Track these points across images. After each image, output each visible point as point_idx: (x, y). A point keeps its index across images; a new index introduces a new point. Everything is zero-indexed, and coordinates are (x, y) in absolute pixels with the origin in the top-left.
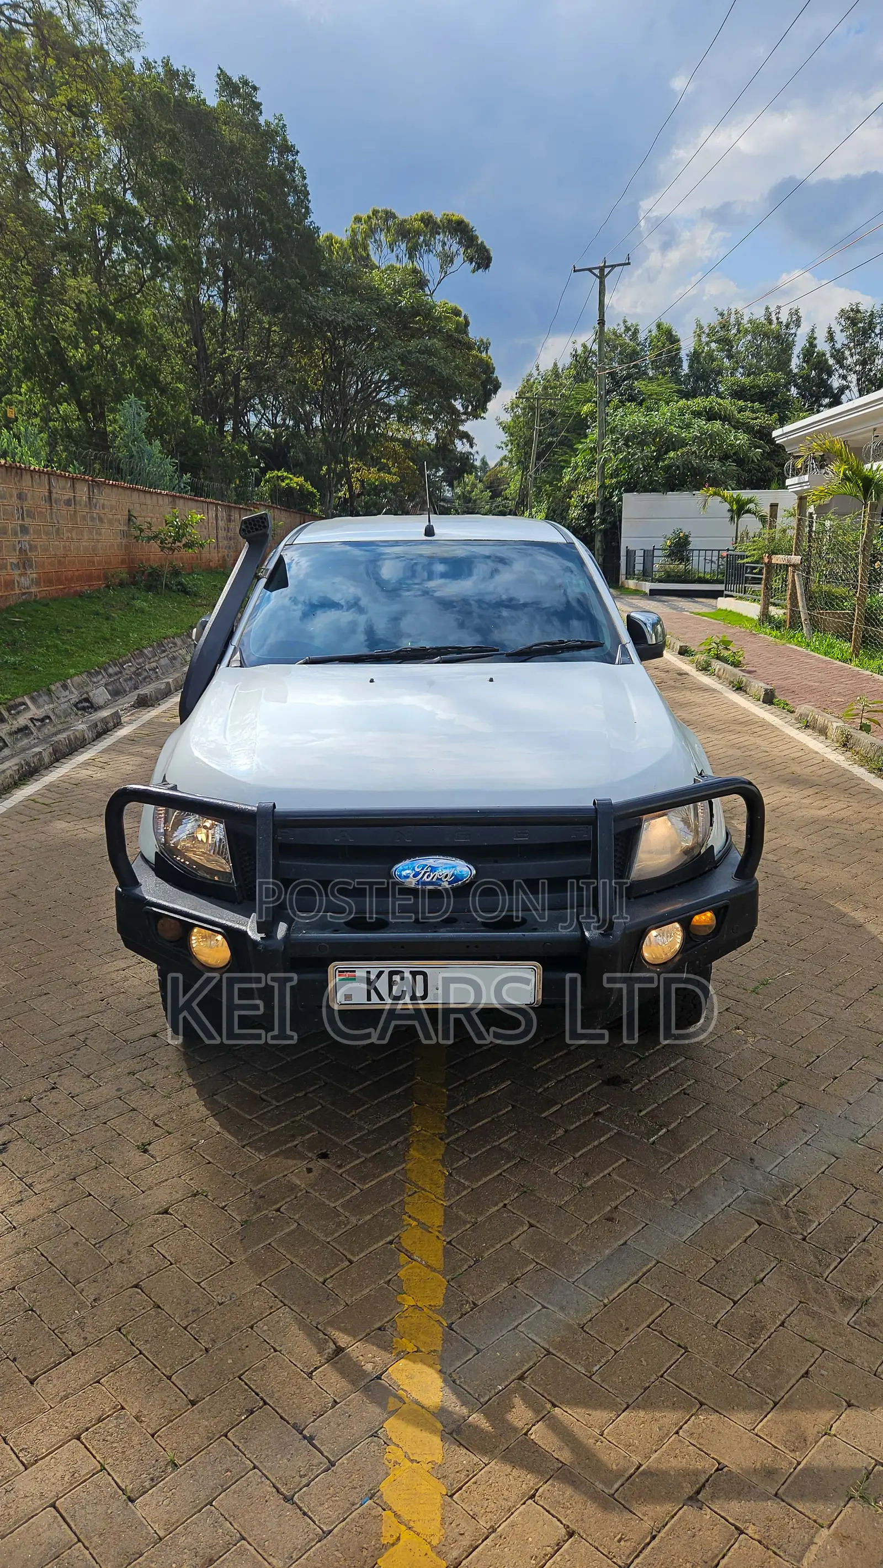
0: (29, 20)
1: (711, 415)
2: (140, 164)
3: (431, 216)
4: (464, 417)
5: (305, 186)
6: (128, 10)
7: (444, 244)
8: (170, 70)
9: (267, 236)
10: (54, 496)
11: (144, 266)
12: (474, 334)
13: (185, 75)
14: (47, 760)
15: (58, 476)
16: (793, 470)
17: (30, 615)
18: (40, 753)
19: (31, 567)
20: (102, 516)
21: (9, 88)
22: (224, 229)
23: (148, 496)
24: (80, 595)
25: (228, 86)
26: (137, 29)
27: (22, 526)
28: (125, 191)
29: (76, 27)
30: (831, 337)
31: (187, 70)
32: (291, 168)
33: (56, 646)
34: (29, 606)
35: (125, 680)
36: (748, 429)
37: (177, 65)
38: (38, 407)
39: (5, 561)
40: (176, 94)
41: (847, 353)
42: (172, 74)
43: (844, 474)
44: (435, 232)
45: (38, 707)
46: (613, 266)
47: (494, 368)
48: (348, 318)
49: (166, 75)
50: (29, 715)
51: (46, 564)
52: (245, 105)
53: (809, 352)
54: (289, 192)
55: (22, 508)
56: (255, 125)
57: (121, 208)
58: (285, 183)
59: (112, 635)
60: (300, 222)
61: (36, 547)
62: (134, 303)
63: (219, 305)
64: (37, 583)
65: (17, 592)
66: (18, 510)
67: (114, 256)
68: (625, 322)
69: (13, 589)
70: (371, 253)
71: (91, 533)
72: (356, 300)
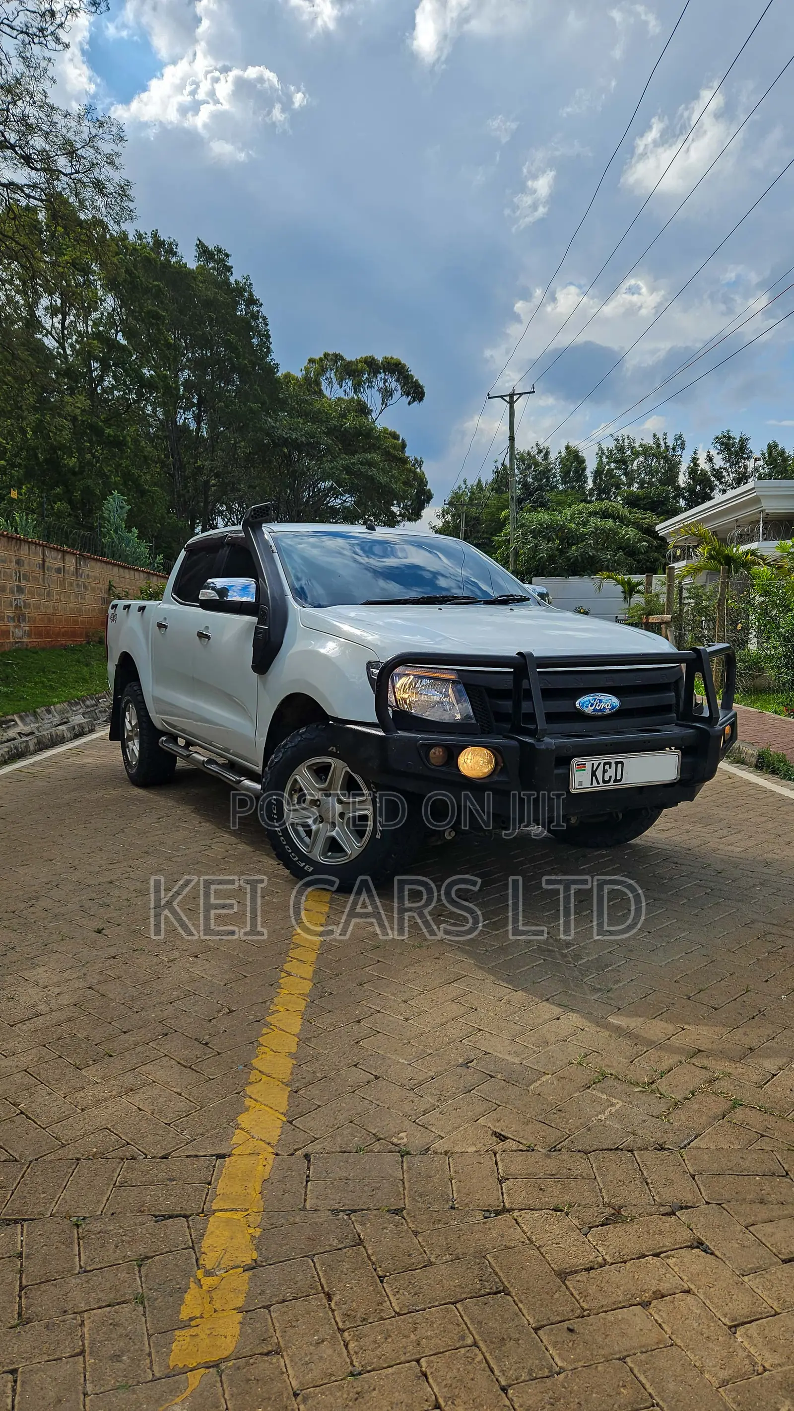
0: (44, 197)
1: (605, 515)
2: (130, 313)
3: (373, 359)
4: (399, 518)
5: (268, 331)
6: (124, 191)
7: (385, 381)
8: (158, 240)
9: (234, 369)
10: (47, 564)
11: (130, 392)
12: (409, 453)
13: (170, 244)
14: (32, 748)
15: (51, 548)
16: (674, 557)
17: (22, 659)
18: (27, 741)
19: (24, 620)
20: (87, 584)
21: (25, 249)
22: (198, 365)
23: (127, 571)
24: (65, 648)
25: (204, 252)
26: (132, 205)
27: (18, 587)
28: (117, 332)
29: (81, 202)
30: (710, 459)
31: (172, 240)
32: (255, 316)
33: (42, 682)
34: (21, 652)
35: (100, 712)
36: (637, 526)
37: (163, 236)
38: (35, 504)
39: (2, 614)
40: (162, 258)
41: (725, 474)
42: (158, 243)
43: (710, 554)
44: (376, 373)
45: (25, 724)
46: (521, 394)
47: (427, 482)
48: (302, 435)
49: (153, 244)
50: (18, 730)
51: (37, 620)
52: (219, 268)
53: (693, 471)
54: (254, 335)
55: (19, 572)
56: (226, 282)
57: (113, 345)
58: (251, 328)
59: (90, 677)
60: (264, 358)
61: (29, 604)
62: (121, 421)
63: (193, 426)
64: (29, 635)
65: (12, 640)
66: (16, 573)
67: (106, 384)
68: (537, 445)
69: (8, 638)
70: (323, 388)
71: (77, 598)
72: (309, 422)
